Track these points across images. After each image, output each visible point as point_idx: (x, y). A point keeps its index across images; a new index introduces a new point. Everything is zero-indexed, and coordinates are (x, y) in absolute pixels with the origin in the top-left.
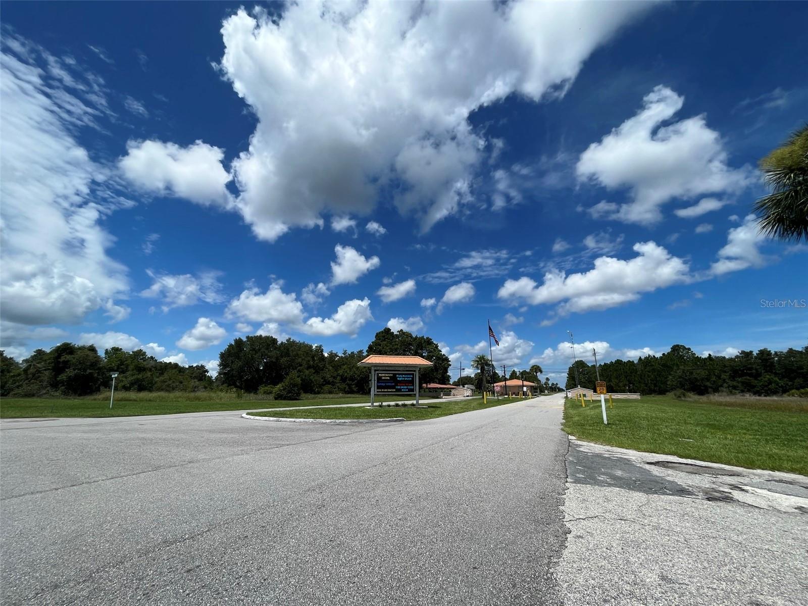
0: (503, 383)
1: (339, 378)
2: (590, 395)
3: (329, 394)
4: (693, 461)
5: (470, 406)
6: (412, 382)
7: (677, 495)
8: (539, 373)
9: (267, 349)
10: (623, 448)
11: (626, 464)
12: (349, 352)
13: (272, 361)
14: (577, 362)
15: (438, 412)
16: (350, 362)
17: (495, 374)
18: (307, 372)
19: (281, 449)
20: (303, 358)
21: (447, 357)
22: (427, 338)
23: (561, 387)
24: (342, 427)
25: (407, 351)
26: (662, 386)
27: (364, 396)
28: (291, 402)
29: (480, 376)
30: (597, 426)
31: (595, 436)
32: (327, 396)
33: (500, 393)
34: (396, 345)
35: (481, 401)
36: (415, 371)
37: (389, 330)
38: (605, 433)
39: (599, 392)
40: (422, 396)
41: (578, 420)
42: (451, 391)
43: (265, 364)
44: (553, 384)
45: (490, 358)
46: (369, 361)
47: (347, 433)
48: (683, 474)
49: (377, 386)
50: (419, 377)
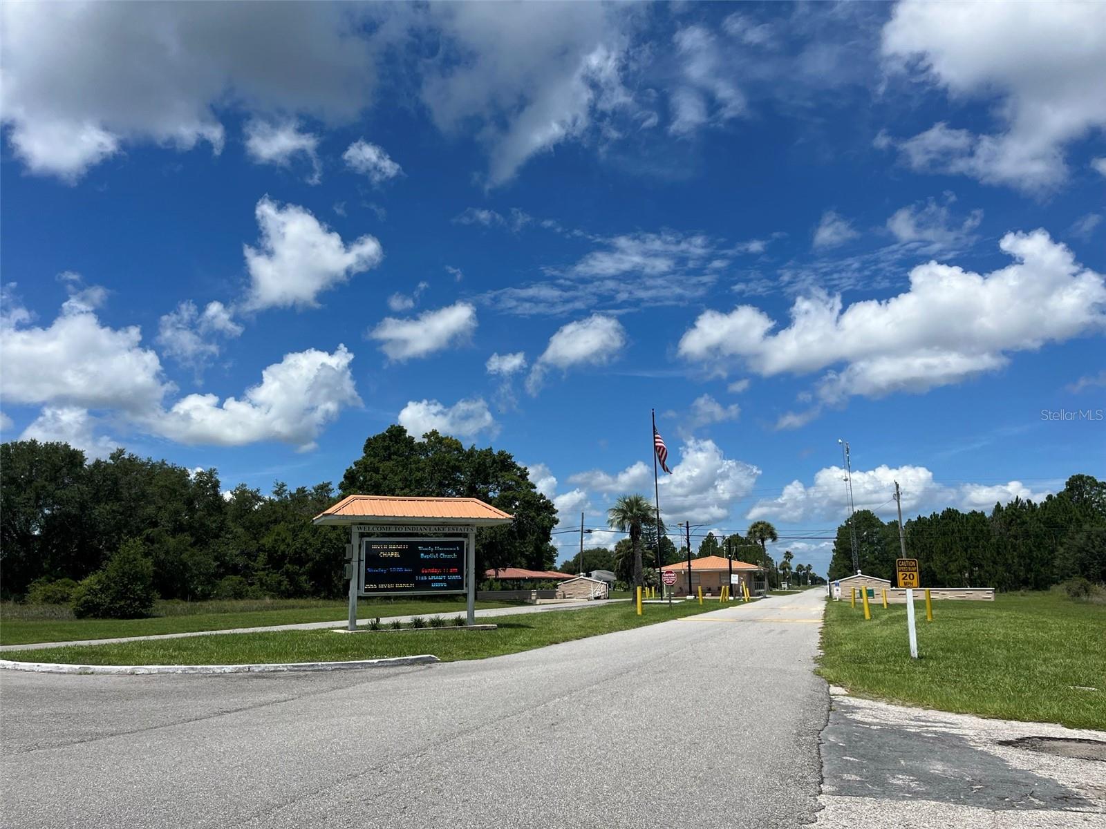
0: (682, 566)
1: (262, 557)
2: (883, 591)
3: (236, 599)
4: (1093, 732)
5: (603, 620)
6: (459, 564)
7: (1053, 808)
8: (770, 540)
9: (53, 479)
10: (949, 710)
11: (955, 746)
12: (292, 488)
13: (68, 515)
14: (857, 516)
15: (523, 637)
16: (294, 516)
17: (665, 543)
18: (171, 542)
19: (92, 746)
20: (161, 504)
21: (549, 502)
22: (501, 454)
23: (818, 575)
24: (268, 683)
25: (448, 486)
26: (1042, 569)
27: (332, 603)
28: (124, 622)
29: (629, 548)
30: (896, 661)
31: (889, 687)
32: (227, 604)
33: (676, 588)
34: (418, 470)
35: (629, 609)
36: (466, 536)
37: (401, 431)
38: (912, 679)
39: (901, 582)
40: (483, 600)
41: (854, 650)
42: (556, 586)
43: (46, 522)
44: (800, 568)
45: (653, 504)
46: (347, 511)
47: (282, 697)
48: (1069, 763)
49: (367, 574)
50: (477, 553)
